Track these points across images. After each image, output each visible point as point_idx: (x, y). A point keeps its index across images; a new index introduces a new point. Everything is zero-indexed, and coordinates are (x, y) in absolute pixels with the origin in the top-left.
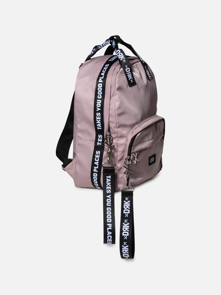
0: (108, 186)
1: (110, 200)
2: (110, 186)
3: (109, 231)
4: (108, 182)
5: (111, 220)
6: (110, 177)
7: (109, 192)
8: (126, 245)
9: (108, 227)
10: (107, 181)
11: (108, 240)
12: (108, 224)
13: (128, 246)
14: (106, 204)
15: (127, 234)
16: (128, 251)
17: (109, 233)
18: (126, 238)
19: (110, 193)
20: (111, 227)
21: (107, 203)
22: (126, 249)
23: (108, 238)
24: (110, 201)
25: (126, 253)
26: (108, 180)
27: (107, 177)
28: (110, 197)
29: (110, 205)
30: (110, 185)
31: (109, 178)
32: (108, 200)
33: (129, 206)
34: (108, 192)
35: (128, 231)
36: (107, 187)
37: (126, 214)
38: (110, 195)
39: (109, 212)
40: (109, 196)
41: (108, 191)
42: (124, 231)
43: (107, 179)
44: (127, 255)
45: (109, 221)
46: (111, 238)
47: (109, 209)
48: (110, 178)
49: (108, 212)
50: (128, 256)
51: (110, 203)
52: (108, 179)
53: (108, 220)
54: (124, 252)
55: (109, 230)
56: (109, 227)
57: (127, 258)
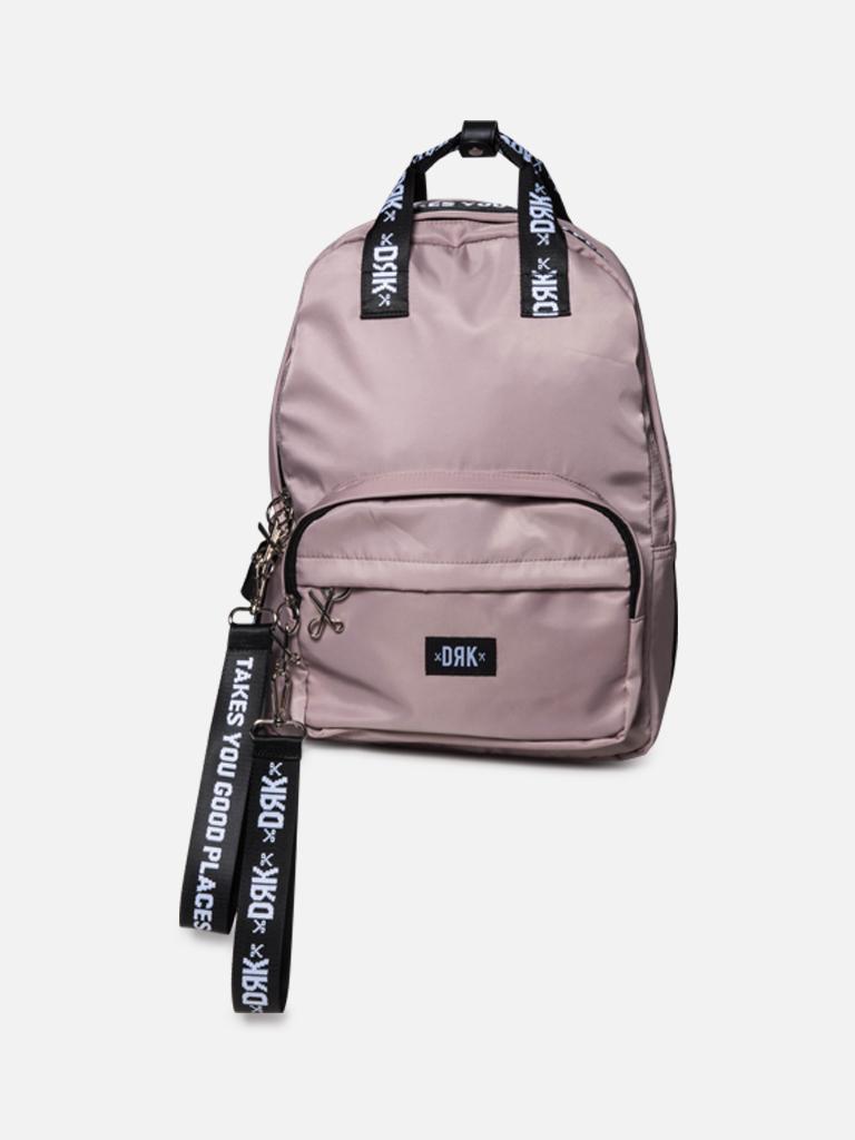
0: (236, 699)
1: (235, 752)
2: (244, 699)
3: (206, 875)
4: (240, 683)
5: (222, 832)
6: (250, 663)
7: (239, 720)
8: (261, 956)
9: (205, 857)
10: (236, 680)
11: (197, 912)
12: (206, 849)
13: (266, 962)
14: (217, 767)
15: (265, 911)
16: (265, 980)
17: (206, 884)
18: (261, 928)
19: (240, 724)
20: (218, 862)
21: (221, 766)
22: (256, 973)
23: (198, 904)
24: (235, 758)
25: (258, 990)
26: (242, 676)
27: (240, 663)
28: (238, 740)
29: (232, 775)
30: (245, 696)
31: (244, 668)
32: (227, 754)
33: (284, 798)
34: (231, 723)
35: (273, 898)
36: (232, 703)
37: (270, 830)
38: (239, 735)
39: (222, 800)
40: (231, 739)
41: (232, 718)
42: (257, 901)
43: (238, 671)
44: (260, 999)
45: (213, 834)
46: (210, 905)
47: (225, 790)
48: (250, 667)
49: (215, 800)
50: (265, 1002)
51: (234, 766)
52: (242, 672)
53: (210, 830)
54: (250, 983)
55: (207, 870)
56: (209, 861)
57: (260, 1008)
